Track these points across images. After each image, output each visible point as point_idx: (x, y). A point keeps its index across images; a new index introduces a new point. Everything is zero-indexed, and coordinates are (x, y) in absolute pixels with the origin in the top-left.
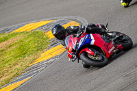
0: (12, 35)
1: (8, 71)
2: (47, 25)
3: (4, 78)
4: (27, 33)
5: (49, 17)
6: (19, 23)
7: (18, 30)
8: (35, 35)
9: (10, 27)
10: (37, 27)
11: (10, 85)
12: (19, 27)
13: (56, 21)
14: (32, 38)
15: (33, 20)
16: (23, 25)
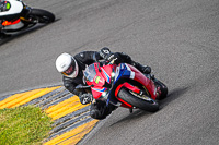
8: (25, 113)
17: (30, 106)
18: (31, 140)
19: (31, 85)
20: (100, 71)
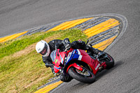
0: (49, 34)
1: (44, 72)
2: (85, 23)
3: (40, 79)
4: (65, 31)
5: (87, 15)
6: (55, 21)
8: (72, 33)
9: (46, 26)
10: (74, 25)
11: (47, 86)
12: (55, 25)
13: (94, 19)
14: (69, 36)
15: (70, 18)
16: (60, 23)
17: (75, 29)
19: (76, 17)
20: (58, 55)
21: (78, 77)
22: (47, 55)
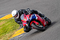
4: (7, 20)
7: (2, 18)
8: (11, 21)
14: (10, 23)
17: (13, 18)
18: (13, 30)
20: (25, 17)
21: (37, 28)
22: (18, 17)
